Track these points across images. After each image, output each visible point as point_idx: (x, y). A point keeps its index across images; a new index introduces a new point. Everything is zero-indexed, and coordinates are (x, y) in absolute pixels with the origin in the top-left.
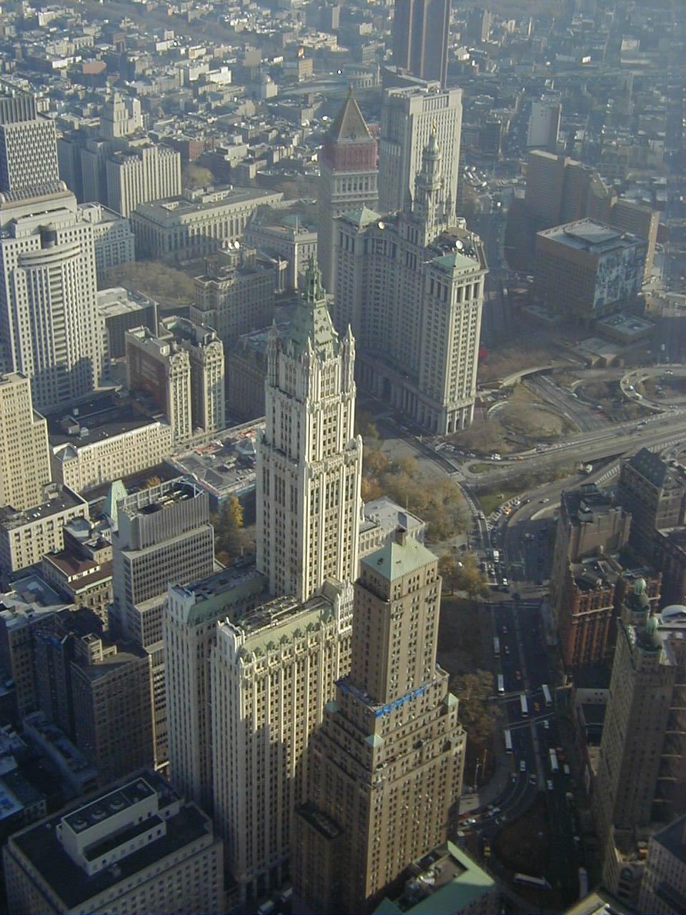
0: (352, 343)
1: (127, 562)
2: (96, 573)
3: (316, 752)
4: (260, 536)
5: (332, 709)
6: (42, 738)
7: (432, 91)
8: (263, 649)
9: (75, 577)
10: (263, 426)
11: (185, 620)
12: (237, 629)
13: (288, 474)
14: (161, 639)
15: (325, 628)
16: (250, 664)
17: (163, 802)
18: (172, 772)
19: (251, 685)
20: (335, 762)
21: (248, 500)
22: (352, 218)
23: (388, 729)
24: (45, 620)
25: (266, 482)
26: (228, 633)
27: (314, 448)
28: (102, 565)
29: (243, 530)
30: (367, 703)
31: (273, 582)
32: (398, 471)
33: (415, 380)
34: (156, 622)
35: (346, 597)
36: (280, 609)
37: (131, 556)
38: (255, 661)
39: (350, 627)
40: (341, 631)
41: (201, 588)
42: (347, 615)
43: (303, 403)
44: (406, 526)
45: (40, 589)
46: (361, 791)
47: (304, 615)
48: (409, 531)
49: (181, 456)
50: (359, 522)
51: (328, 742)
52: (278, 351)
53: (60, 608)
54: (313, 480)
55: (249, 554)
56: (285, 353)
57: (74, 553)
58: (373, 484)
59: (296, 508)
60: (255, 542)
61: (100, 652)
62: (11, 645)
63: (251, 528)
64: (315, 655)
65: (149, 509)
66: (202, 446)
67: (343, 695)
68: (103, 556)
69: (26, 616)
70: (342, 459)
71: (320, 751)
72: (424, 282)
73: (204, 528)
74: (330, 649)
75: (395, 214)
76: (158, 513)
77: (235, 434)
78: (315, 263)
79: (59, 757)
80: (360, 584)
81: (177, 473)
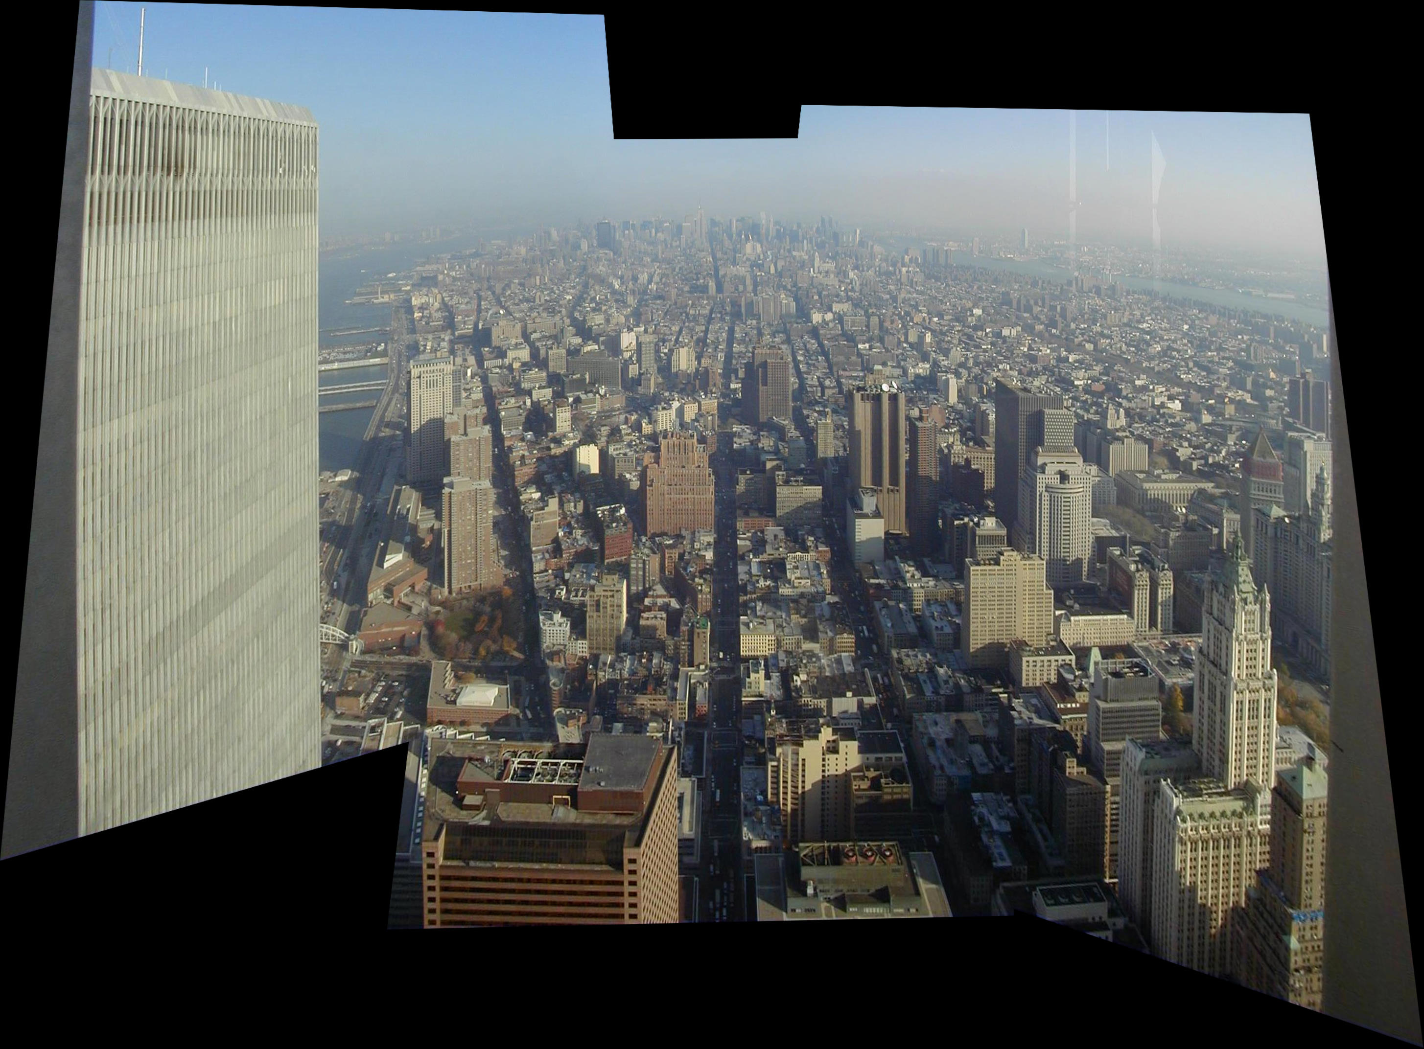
0: (1268, 598)
1: (1098, 708)
2: (1076, 708)
3: (1238, 928)
4: (1196, 724)
5: (1252, 894)
6: (1029, 817)
7: (1320, 439)
8: (1196, 816)
9: (1062, 706)
10: (1200, 641)
11: (1137, 768)
12: (1176, 791)
13: (1219, 682)
14: (1118, 776)
15: (1247, 819)
16: (1185, 825)
17: (1112, 913)
18: (1120, 888)
19: (1185, 844)
20: (1255, 947)
21: (1188, 692)
22: (1266, 511)
23: (1303, 936)
24: (1040, 729)
25: (1202, 681)
26: (1169, 791)
27: (1239, 668)
28: (1081, 704)
29: (1183, 714)
30: (1285, 903)
31: (1205, 764)
32: (1307, 709)
33: (1318, 640)
34: (1116, 762)
35: (1264, 798)
36: (1211, 789)
37: (1102, 705)
38: (1189, 824)
39: (1268, 826)
40: (1260, 827)
41: (1151, 747)
42: (1265, 814)
43: (1231, 632)
44: (1314, 755)
45: (1039, 705)
46: (1279, 987)
47: (1229, 800)
48: (1317, 761)
49: (1140, 644)
50: (1275, 740)
51: (1250, 925)
52: (1212, 589)
53: (1050, 724)
54: (1238, 693)
55: (1188, 735)
56: (1217, 591)
57: (1063, 689)
58: (1285, 711)
59: (1224, 710)
60: (1192, 726)
61: (1072, 768)
62: (1016, 737)
63: (1189, 715)
64: (1239, 839)
65: (1117, 675)
66: (1155, 641)
67: (1262, 885)
68: (1082, 697)
69: (1028, 721)
70: (1261, 684)
71: (1242, 929)
72: (1322, 567)
73: (1154, 703)
74: (1251, 839)
75: (1297, 514)
76: (1122, 680)
77: (1182, 640)
78: (1240, 534)
79: (1039, 836)
80: (1276, 791)
81: (1137, 655)
